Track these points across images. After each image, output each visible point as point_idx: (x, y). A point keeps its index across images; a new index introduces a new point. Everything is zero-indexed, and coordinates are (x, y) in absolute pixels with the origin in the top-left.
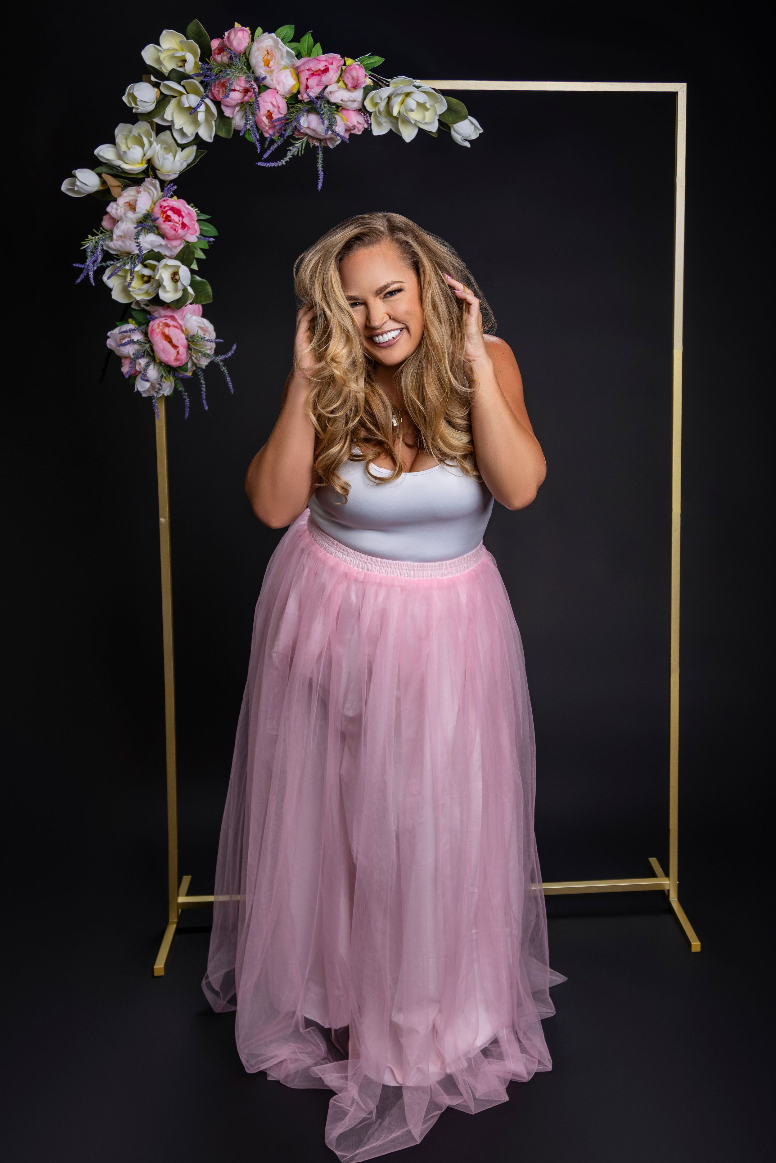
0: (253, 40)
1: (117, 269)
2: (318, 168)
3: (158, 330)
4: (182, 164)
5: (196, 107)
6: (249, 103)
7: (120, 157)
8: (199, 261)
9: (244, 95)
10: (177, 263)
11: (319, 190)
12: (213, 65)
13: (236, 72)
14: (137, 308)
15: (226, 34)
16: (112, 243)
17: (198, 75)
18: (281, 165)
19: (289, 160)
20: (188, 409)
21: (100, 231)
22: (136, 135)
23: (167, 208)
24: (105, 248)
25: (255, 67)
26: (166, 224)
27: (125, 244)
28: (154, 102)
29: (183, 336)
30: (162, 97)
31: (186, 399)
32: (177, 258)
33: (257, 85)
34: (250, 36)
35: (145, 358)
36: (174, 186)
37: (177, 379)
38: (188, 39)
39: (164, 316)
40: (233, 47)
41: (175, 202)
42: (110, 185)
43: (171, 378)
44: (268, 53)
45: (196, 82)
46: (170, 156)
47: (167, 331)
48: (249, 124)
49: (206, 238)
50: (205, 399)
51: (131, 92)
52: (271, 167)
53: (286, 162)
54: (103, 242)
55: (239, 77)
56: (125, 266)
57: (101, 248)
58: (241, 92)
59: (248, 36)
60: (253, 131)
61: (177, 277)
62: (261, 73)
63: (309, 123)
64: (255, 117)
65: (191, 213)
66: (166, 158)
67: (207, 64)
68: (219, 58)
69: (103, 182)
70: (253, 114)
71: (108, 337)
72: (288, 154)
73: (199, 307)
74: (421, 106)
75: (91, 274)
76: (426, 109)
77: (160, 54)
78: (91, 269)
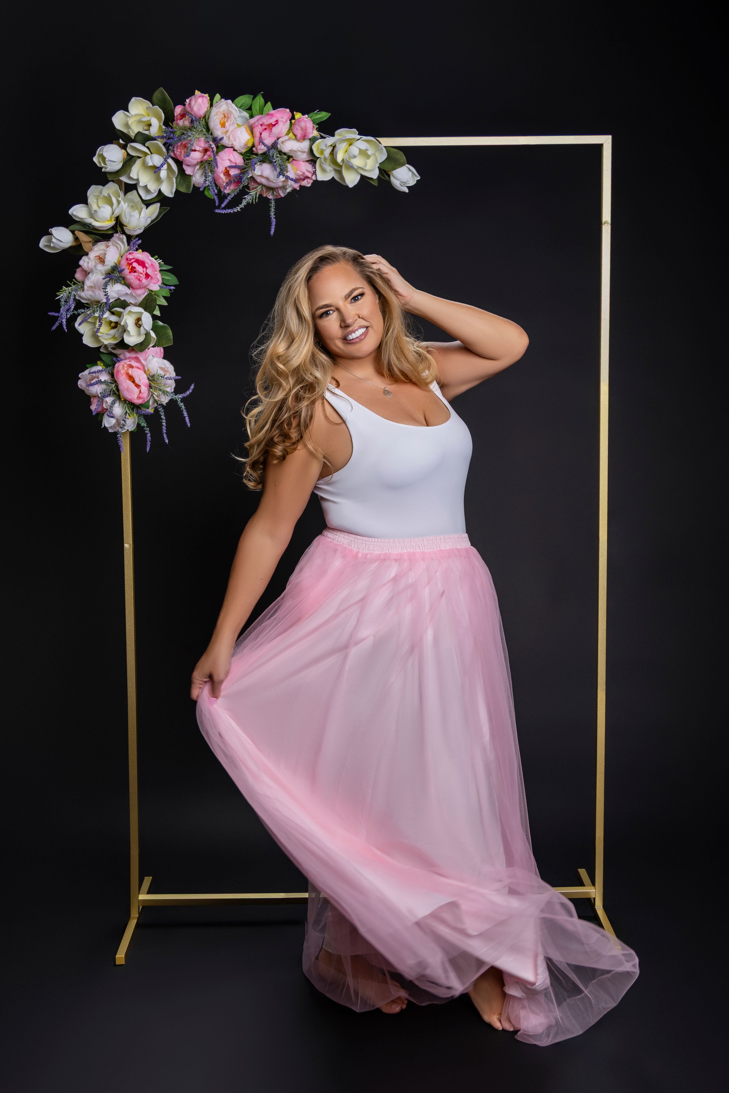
0: (211, 105)
1: (87, 316)
2: (270, 215)
3: (122, 371)
4: (147, 220)
5: (160, 166)
6: (208, 162)
7: (92, 215)
8: (160, 306)
9: (203, 154)
10: (140, 310)
11: (272, 236)
12: (176, 128)
13: (196, 134)
14: (105, 352)
15: (188, 101)
16: (83, 292)
17: (162, 137)
18: (236, 211)
19: (243, 207)
20: (149, 443)
21: (73, 282)
22: (106, 195)
23: (132, 261)
24: (77, 298)
25: (213, 130)
26: (131, 275)
27: (95, 294)
28: (121, 162)
29: (145, 376)
30: (129, 157)
31: (147, 434)
32: (140, 305)
33: (215, 145)
34: (209, 101)
35: (112, 397)
36: (139, 241)
37: (139, 415)
38: (153, 105)
39: (129, 358)
40: (194, 112)
41: (140, 255)
42: (82, 241)
43: (135, 415)
44: (225, 116)
45: (160, 143)
46: (136, 214)
47: (130, 371)
48: (208, 180)
49: (167, 287)
50: (166, 433)
51: (101, 153)
52: (227, 213)
53: (240, 209)
54: (76, 292)
55: (199, 139)
56: (94, 313)
57: (74, 297)
58: (201, 152)
59: (207, 102)
60: (211, 187)
61: (140, 323)
62: (218, 135)
63: (262, 172)
64: (213, 174)
65: (154, 264)
66: (132, 215)
67: (170, 128)
68: (181, 123)
69: (76, 239)
70: (211, 171)
71: (80, 379)
72: (243, 201)
73: (161, 349)
74: (363, 153)
75: (64, 322)
76: (368, 157)
77: (128, 119)
78: (65, 317)
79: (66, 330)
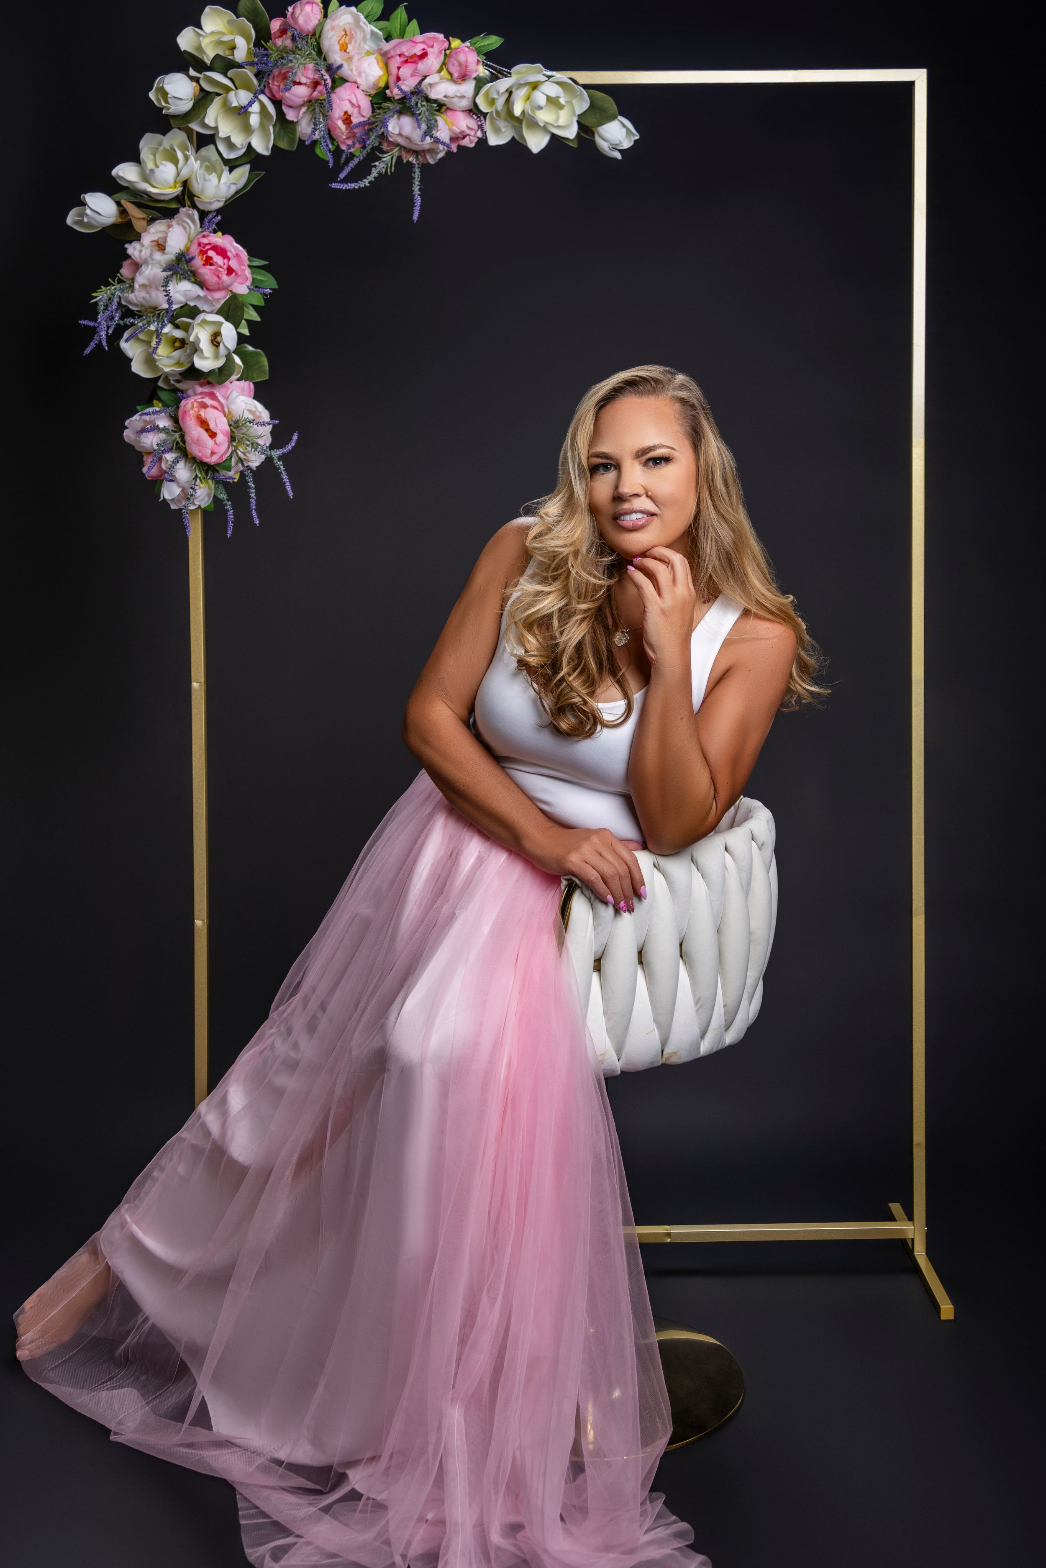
0: (326, 16)
1: (139, 329)
2: (413, 191)
3: (192, 412)
4: (229, 188)
5: (248, 106)
6: (320, 101)
7: (146, 178)
8: (250, 322)
9: (313, 90)
10: (219, 319)
11: (415, 222)
12: (272, 50)
13: (301, 58)
14: (165, 385)
15: (290, 9)
16: (133, 294)
17: (252, 64)
18: (364, 186)
19: (373, 179)
20: (231, 525)
21: (117, 278)
22: (168, 148)
23: (208, 247)
24: (123, 303)
25: (327, 52)
26: (206, 268)
27: (150, 296)
28: (192, 100)
29: (225, 420)
30: (202, 94)
31: (228, 511)
32: (219, 312)
33: (330, 76)
34: (322, 11)
35: (175, 453)
36: (218, 217)
37: (217, 482)
38: (238, 17)
39: (201, 393)
40: (298, 26)
41: (220, 239)
42: (132, 215)
43: (210, 481)
44: (346, 34)
45: (249, 72)
46: (213, 179)
47: (202, 413)
48: (319, 129)
49: (260, 290)
50: (255, 509)
51: (161, 86)
52: (349, 189)
53: (369, 183)
54: (121, 293)
55: (306, 65)
56: (149, 325)
57: (118, 300)
58: (308, 87)
59: (319, 11)
60: (324, 139)
61: (219, 339)
62: (336, 60)
63: (400, 128)
64: (327, 120)
65: (240, 254)
66: (207, 178)
67: (263, 49)
68: (279, 42)
69: (123, 212)
70: (324, 116)
71: (126, 427)
72: (373, 171)
73: (250, 385)
74: (553, 101)
75: (104, 336)
76: (561, 107)
77: (201, 38)
78: (104, 328)
79: (106, 348)
